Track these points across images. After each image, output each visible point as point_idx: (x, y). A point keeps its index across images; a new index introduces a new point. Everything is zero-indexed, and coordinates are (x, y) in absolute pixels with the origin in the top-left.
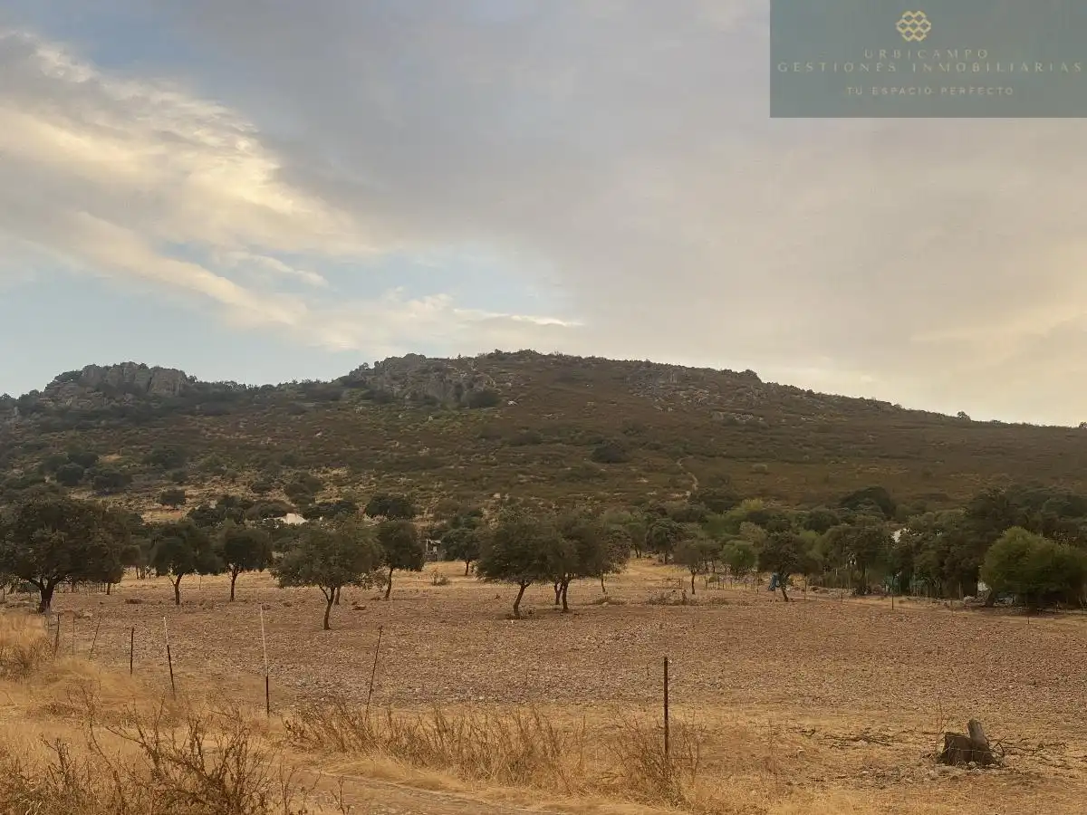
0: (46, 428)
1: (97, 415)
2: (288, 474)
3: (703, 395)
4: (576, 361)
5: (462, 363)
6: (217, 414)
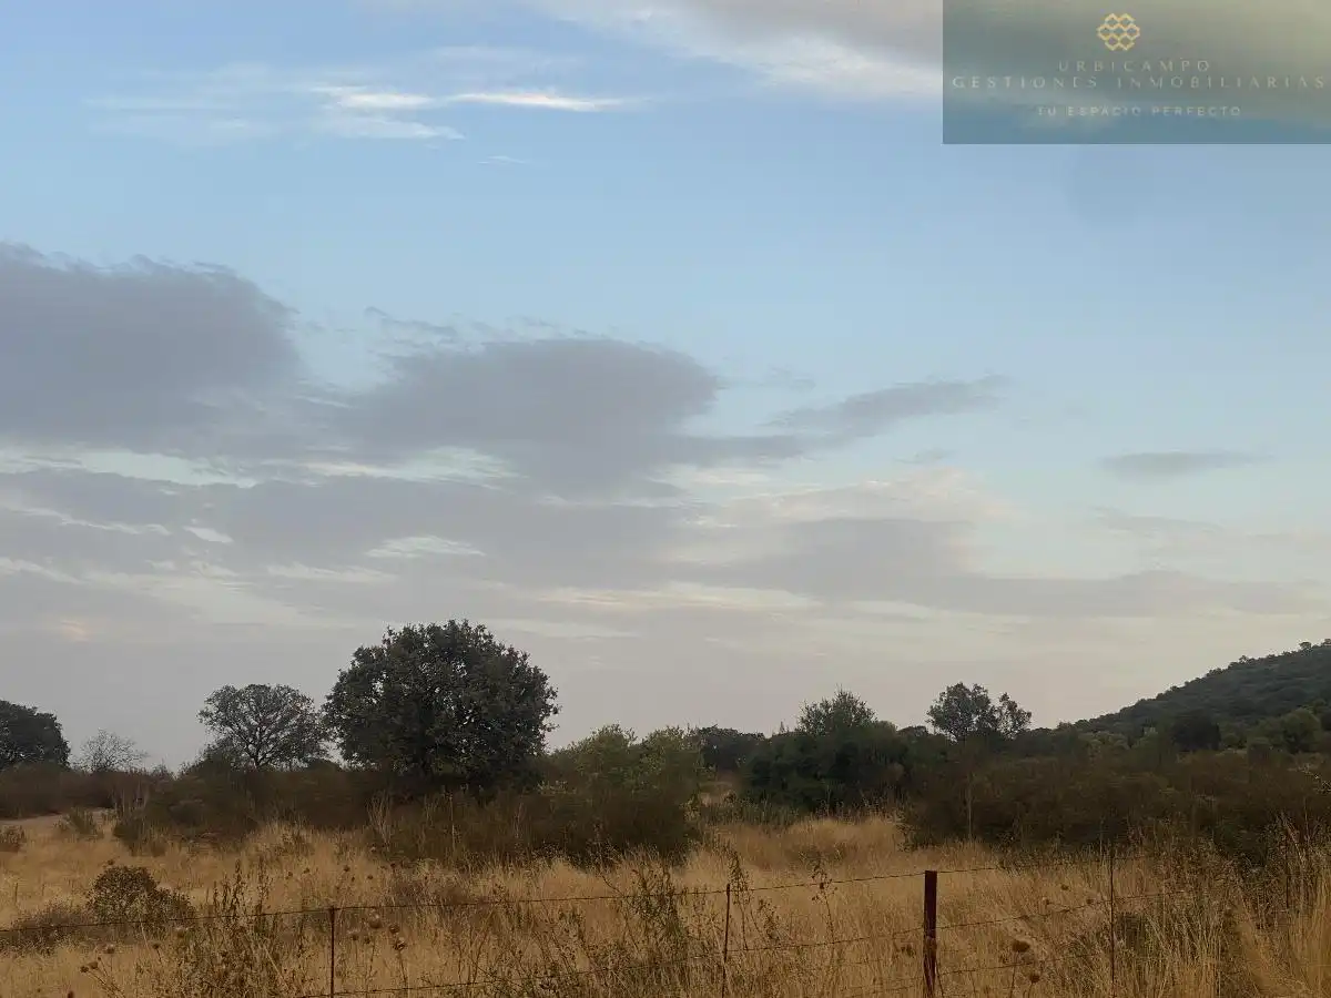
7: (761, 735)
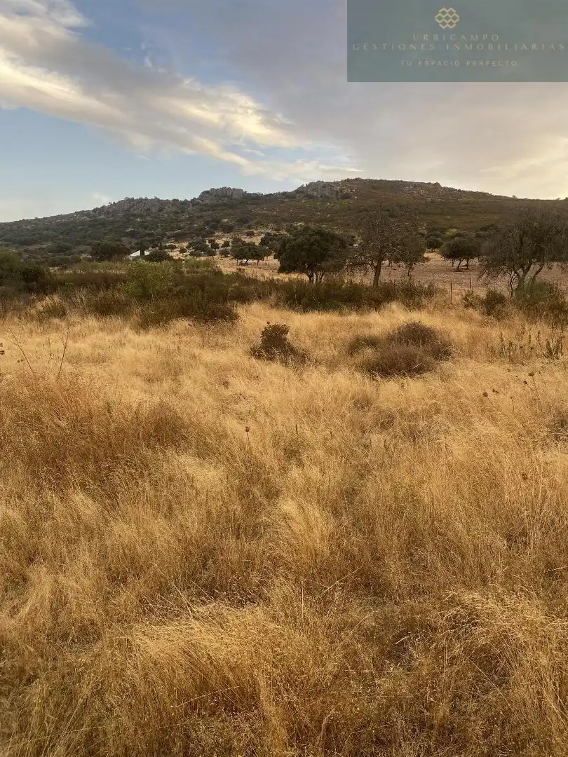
0: (202, 210)
1: (217, 206)
2: (284, 224)
3: (422, 192)
4: (376, 181)
5: (336, 183)
6: (256, 204)
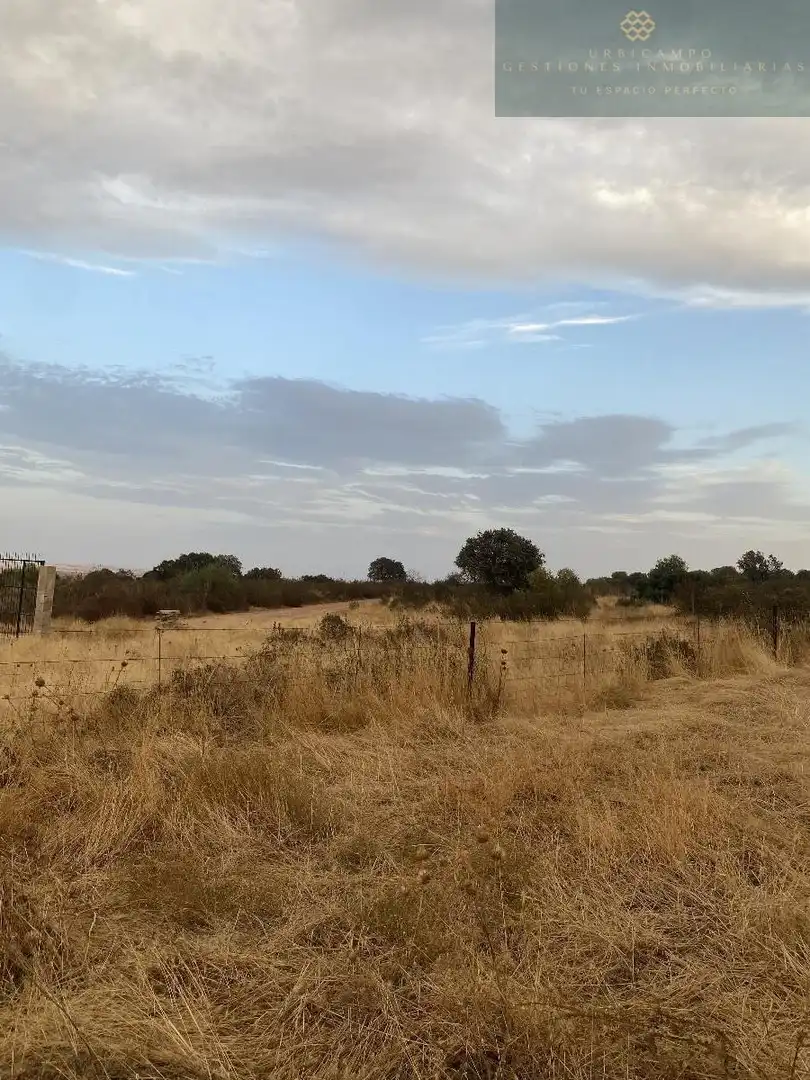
7: (624, 573)
